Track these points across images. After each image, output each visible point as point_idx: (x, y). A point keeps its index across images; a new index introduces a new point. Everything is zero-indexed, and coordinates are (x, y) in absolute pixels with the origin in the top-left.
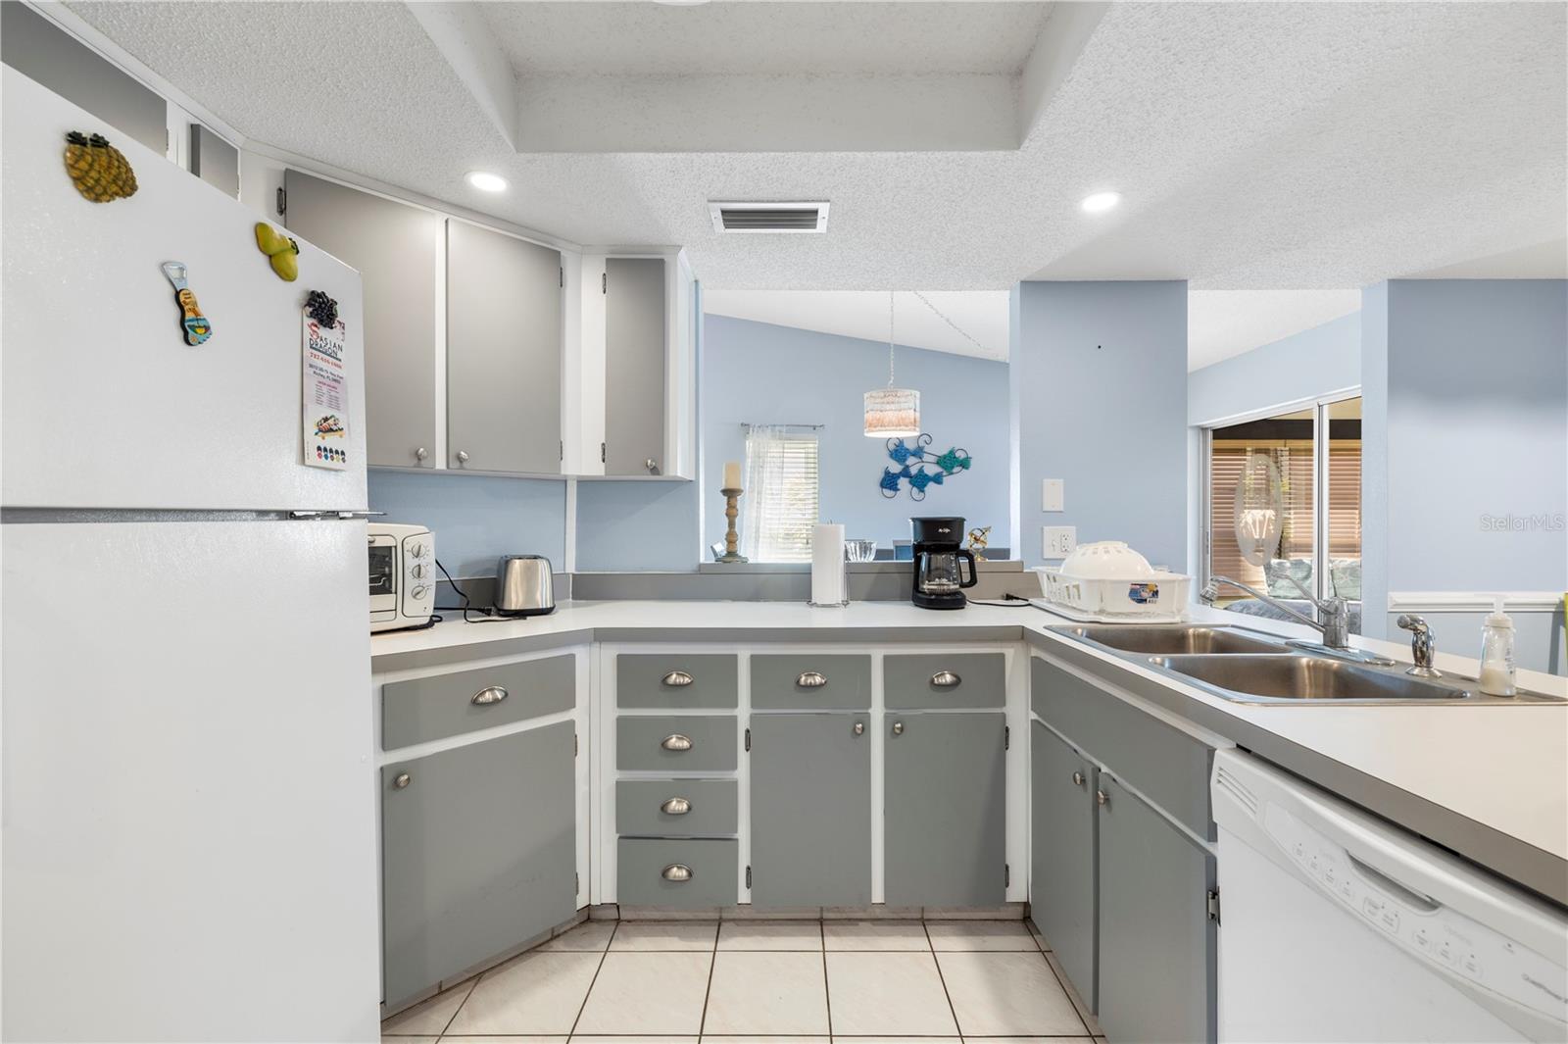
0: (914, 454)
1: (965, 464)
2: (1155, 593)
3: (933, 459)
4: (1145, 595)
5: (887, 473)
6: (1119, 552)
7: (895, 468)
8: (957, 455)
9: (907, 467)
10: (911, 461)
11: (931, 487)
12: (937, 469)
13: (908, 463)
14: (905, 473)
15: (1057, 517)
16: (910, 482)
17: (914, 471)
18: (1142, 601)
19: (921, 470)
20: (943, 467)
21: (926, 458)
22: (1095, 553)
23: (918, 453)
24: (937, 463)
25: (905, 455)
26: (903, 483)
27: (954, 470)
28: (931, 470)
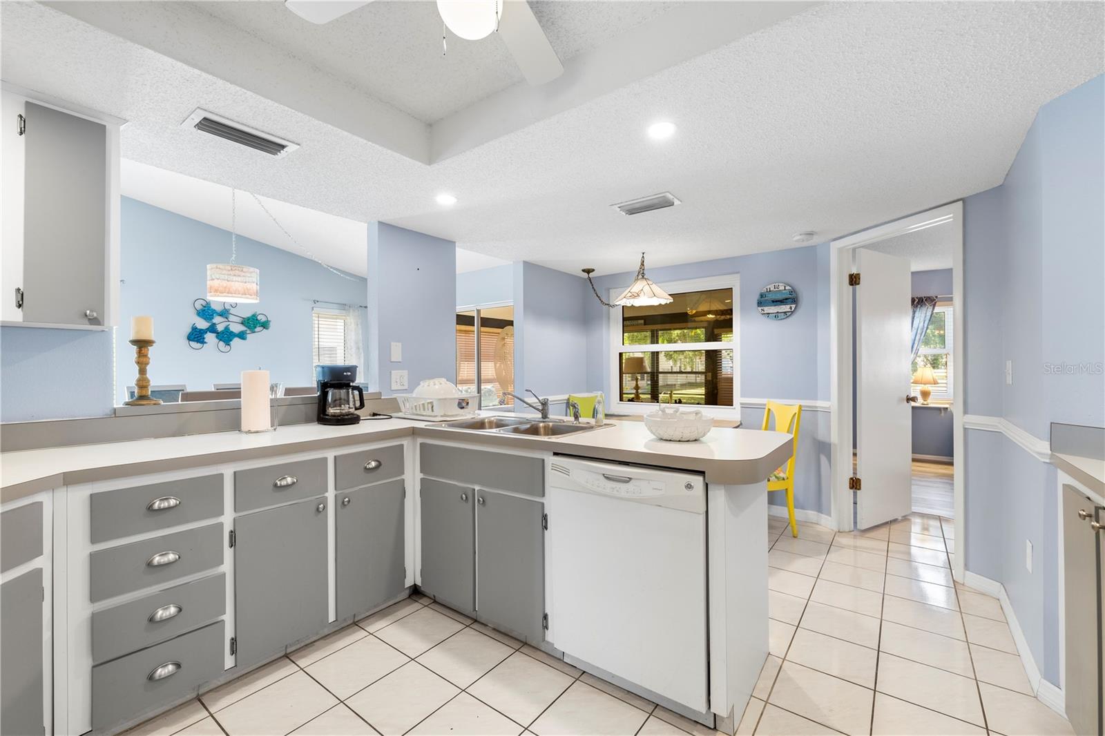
0: (221, 315)
1: (265, 325)
2: (468, 403)
3: (239, 320)
4: (464, 405)
5: (194, 329)
6: (441, 384)
7: (202, 324)
8: (259, 318)
9: (214, 324)
10: (217, 320)
11: (236, 342)
12: (242, 328)
13: (215, 321)
14: (212, 329)
15: (398, 365)
16: (217, 337)
17: (220, 328)
18: (462, 408)
19: (227, 328)
20: (246, 327)
21: (231, 318)
22: (429, 386)
23: (224, 314)
24: (242, 323)
25: (213, 315)
26: (210, 338)
27: (256, 330)
28: (236, 328)
